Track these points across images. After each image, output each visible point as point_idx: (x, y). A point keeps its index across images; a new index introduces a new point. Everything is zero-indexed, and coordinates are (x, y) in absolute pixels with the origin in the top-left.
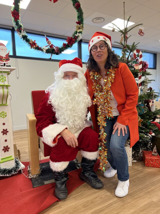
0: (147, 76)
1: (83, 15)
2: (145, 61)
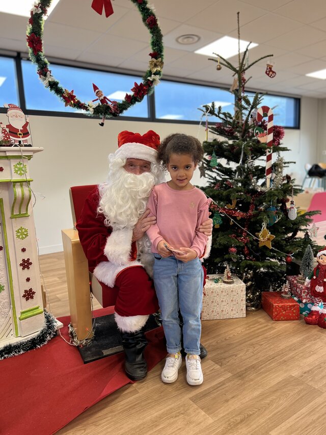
1: (161, 39)
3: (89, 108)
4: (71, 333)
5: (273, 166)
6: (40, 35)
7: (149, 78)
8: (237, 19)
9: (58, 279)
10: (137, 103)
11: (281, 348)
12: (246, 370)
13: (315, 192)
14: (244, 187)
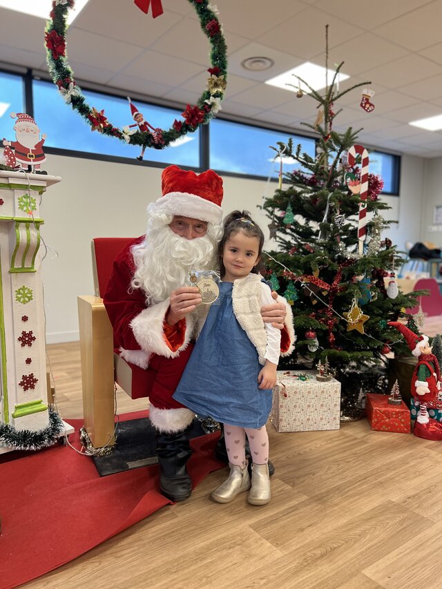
0: (380, 212)
1: (225, 52)
2: (375, 175)
3: (124, 135)
4: (84, 440)
5: (367, 226)
6: (63, 34)
7: (206, 101)
8: (325, 33)
9: (67, 374)
10: (188, 132)
11: (376, 466)
12: (328, 492)
13: (419, 278)
14: (329, 253)
